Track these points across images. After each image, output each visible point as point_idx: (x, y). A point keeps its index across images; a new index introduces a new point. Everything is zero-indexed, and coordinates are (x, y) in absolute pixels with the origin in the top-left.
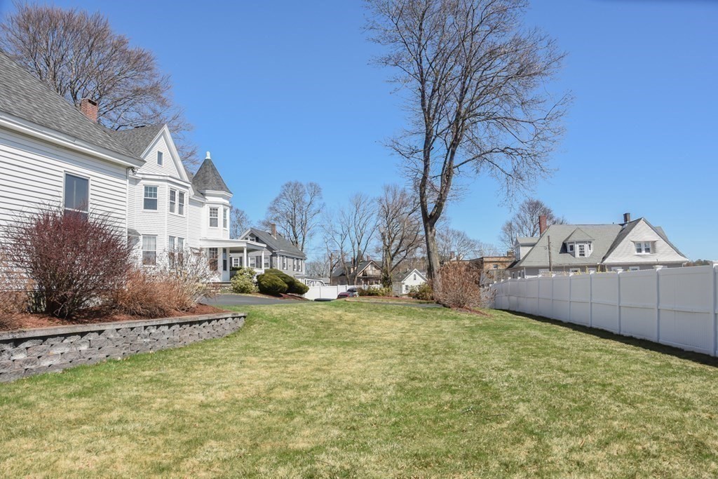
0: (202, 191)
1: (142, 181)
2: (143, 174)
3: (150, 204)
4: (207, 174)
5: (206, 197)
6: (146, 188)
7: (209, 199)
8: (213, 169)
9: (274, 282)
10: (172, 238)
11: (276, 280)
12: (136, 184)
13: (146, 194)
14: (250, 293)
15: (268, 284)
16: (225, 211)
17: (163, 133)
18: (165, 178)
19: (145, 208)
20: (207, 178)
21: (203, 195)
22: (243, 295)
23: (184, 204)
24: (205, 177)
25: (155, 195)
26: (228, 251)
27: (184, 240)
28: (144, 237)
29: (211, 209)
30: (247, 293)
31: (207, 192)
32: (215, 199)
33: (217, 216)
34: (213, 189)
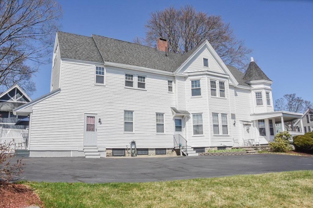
0: (248, 82)
1: (189, 78)
2: (189, 73)
3: (196, 92)
4: (252, 71)
5: (252, 86)
6: (192, 82)
7: (254, 87)
8: (255, 67)
9: (306, 142)
10: (215, 115)
11: (308, 140)
12: (185, 81)
13: (193, 86)
14: (284, 152)
15: (300, 144)
16: (267, 93)
17: (206, 46)
18: (204, 73)
19: (192, 96)
20: (251, 73)
21: (249, 85)
22: (277, 153)
23: (225, 90)
24: (250, 73)
25: (199, 86)
26: (274, 122)
27: (227, 115)
28: (193, 116)
29: (256, 94)
30: (282, 152)
31: (252, 82)
32: (258, 86)
33: (261, 97)
34: (256, 80)
